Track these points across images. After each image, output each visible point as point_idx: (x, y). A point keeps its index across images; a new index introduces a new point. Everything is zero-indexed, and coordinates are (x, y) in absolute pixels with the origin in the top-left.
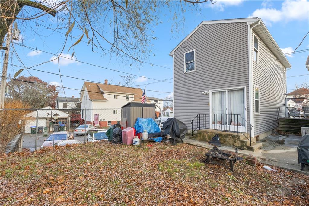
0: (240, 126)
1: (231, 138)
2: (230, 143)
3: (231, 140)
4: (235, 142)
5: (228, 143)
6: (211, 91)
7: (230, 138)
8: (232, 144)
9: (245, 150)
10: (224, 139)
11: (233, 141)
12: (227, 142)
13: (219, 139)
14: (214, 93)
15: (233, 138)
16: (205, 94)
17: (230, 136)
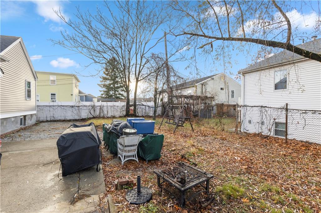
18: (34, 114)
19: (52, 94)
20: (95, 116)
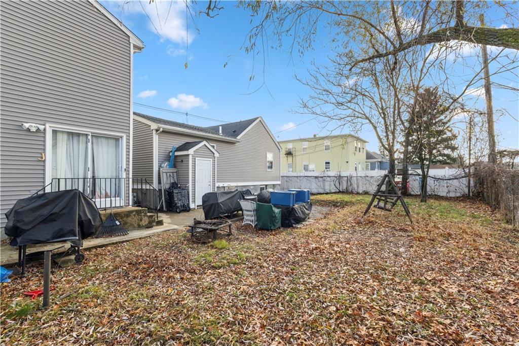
0: (109, 199)
1: (135, 215)
2: (134, 223)
3: (135, 218)
4: (141, 220)
5: (131, 225)
6: (50, 127)
7: (133, 217)
8: (136, 225)
9: (154, 228)
10: (123, 221)
11: (138, 219)
12: (129, 224)
13: (118, 223)
14: (55, 132)
15: (138, 215)
16: (33, 129)
17: (134, 213)
18: (277, 184)
19: (326, 163)
20: (341, 190)
